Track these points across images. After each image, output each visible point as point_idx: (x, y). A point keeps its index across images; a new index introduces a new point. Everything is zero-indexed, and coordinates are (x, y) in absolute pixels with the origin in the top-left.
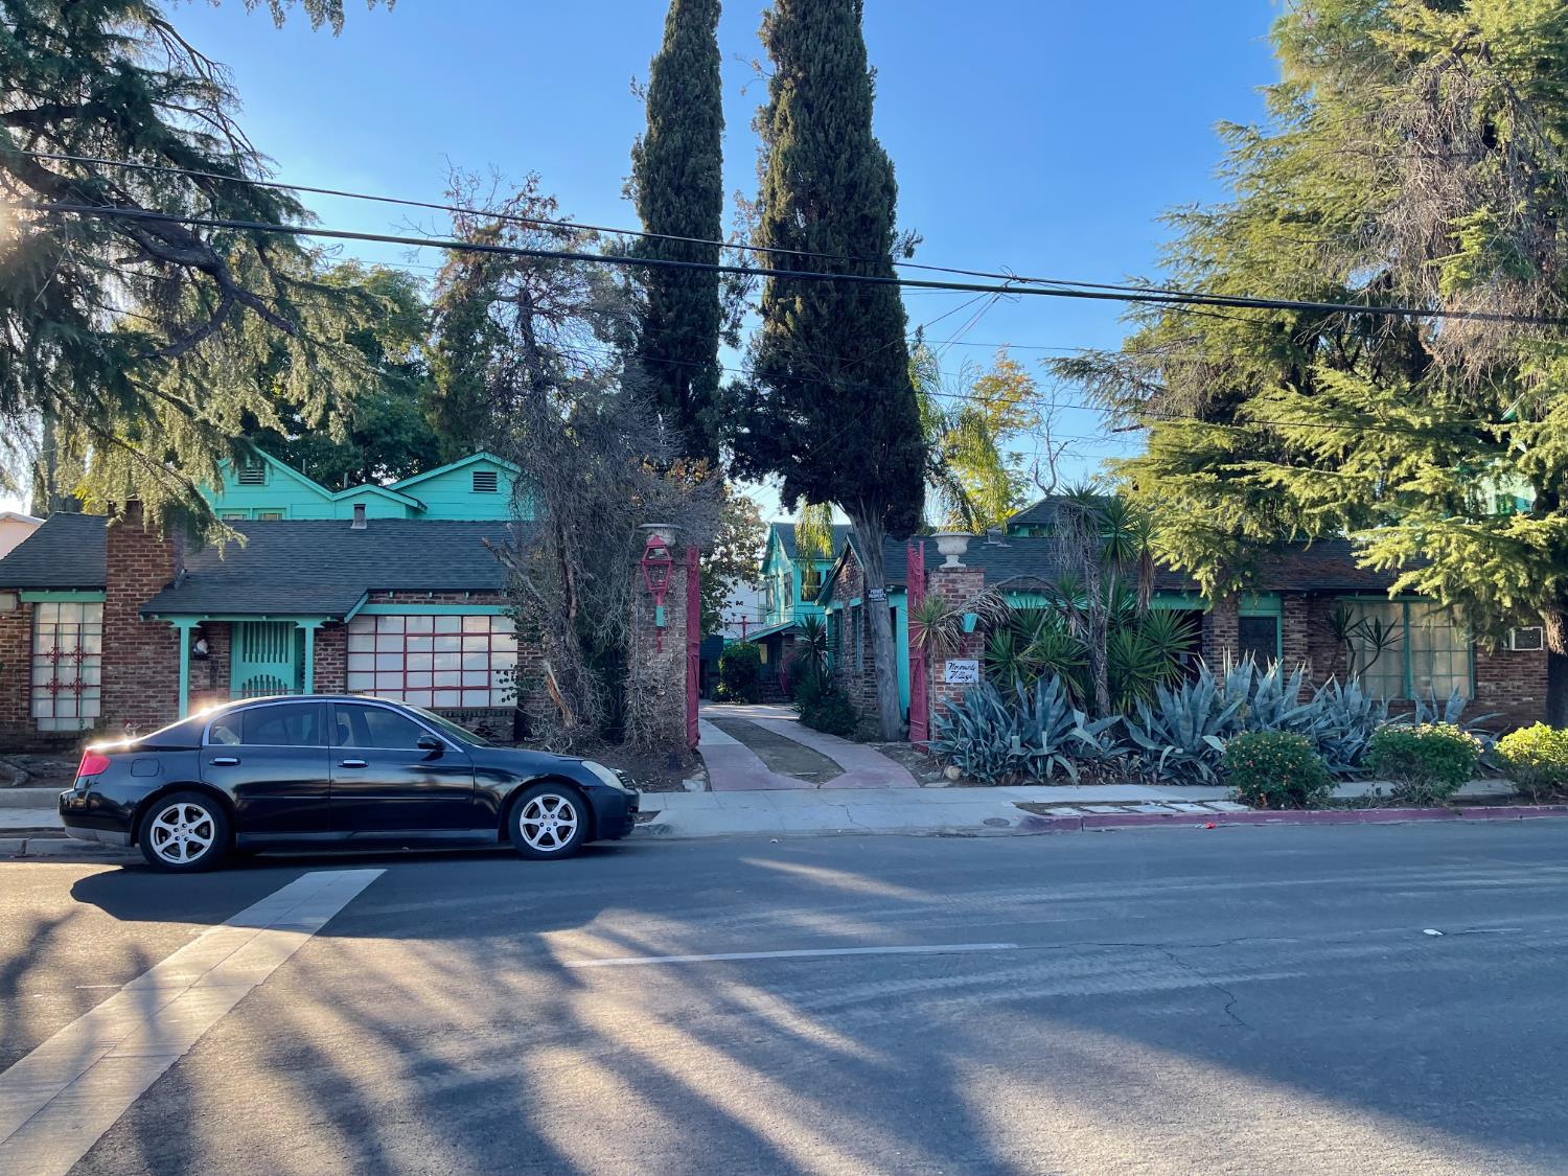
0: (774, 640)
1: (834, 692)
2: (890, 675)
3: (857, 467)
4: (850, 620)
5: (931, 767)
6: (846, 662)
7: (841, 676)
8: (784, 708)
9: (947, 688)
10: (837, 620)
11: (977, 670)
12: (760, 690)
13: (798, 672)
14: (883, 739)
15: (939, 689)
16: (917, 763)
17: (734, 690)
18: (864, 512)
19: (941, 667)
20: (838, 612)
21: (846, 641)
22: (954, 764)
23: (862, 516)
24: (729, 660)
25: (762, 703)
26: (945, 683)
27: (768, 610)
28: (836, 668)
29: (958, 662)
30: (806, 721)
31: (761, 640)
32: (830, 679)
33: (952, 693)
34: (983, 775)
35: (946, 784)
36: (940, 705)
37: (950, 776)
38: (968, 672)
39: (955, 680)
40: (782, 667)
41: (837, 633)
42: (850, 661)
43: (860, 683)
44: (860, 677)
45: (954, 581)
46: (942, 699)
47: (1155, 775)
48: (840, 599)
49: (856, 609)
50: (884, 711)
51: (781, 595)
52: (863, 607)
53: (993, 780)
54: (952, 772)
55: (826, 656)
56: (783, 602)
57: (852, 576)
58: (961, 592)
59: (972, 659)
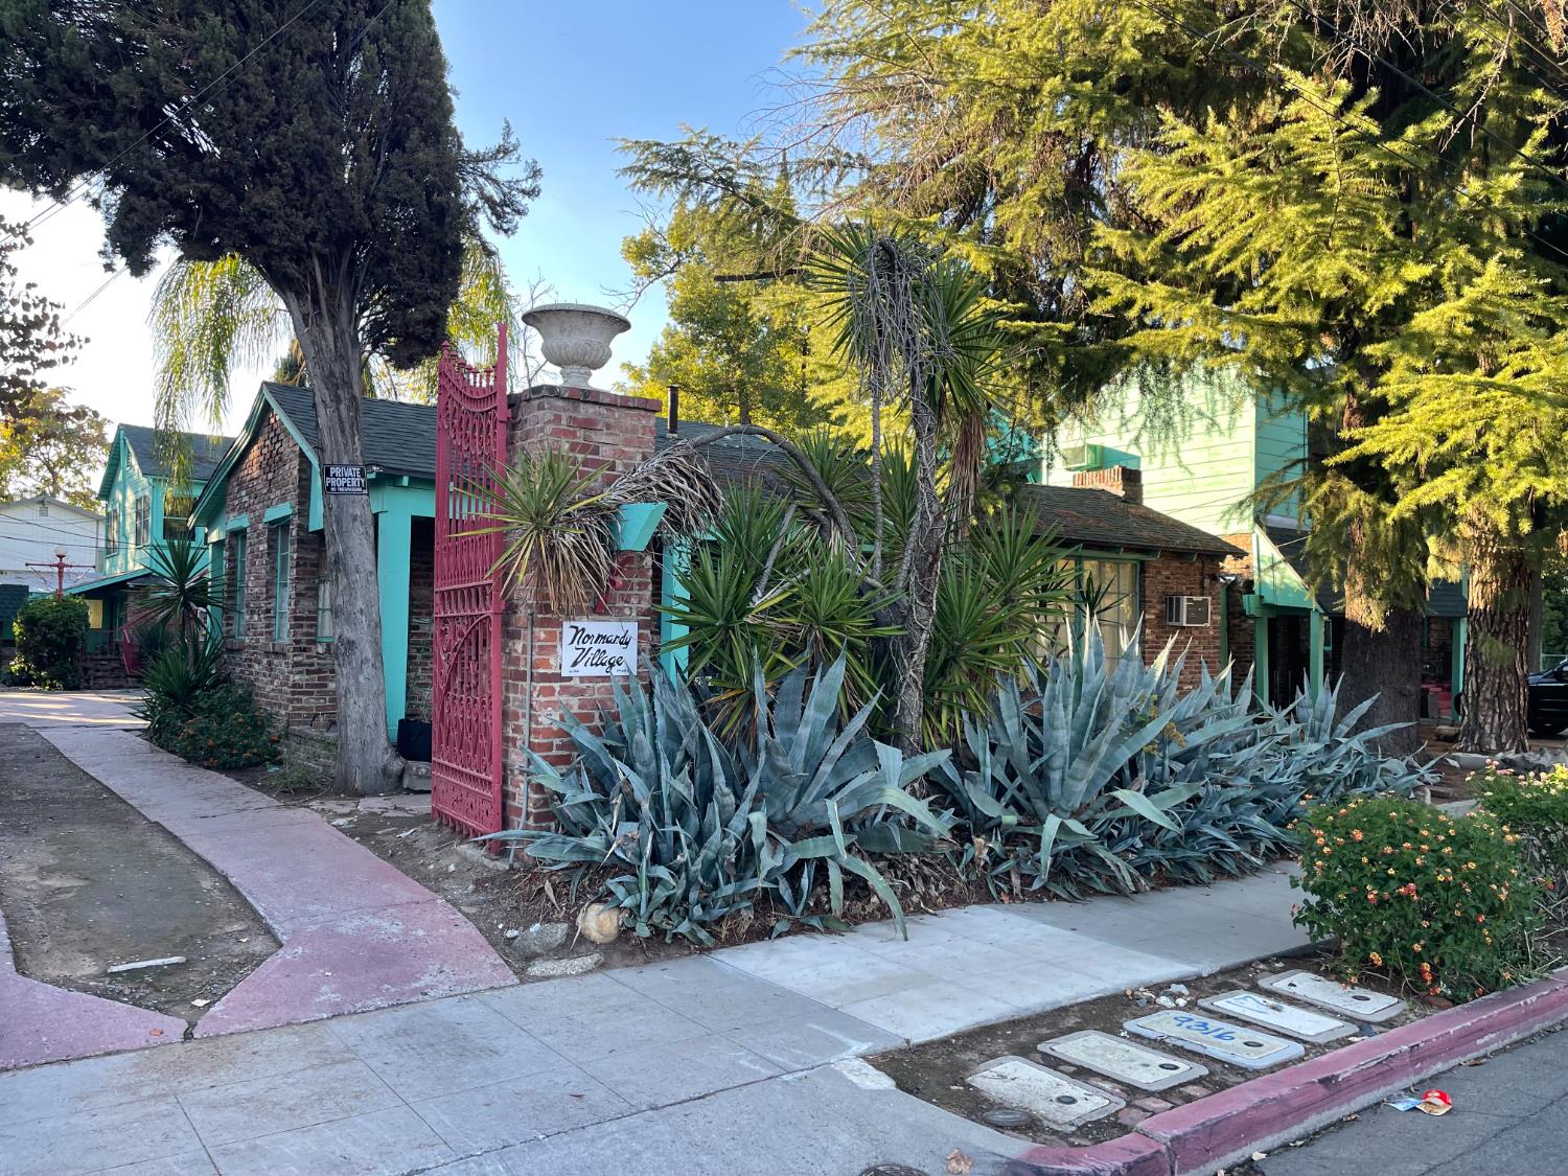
0: (112, 595)
1: (225, 680)
2: (369, 653)
3: (310, 181)
4: (263, 547)
5: (532, 906)
6: (250, 627)
7: (239, 651)
8: (124, 698)
9: (564, 690)
10: (232, 548)
11: (633, 645)
12: (86, 670)
13: (153, 642)
14: (345, 789)
15: (542, 692)
16: (479, 884)
17: (40, 667)
18: (323, 295)
19: (551, 637)
20: (238, 534)
21: (252, 585)
22: (604, 898)
23: (316, 302)
24: (30, 623)
25: (88, 688)
26: (558, 678)
27: (110, 550)
28: (229, 636)
29: (594, 627)
30: (160, 735)
31: (91, 594)
32: (215, 657)
33: (575, 702)
34: (684, 927)
35: (589, 961)
36: (549, 732)
37: (594, 935)
38: (613, 651)
39: (585, 670)
40: (126, 634)
41: (232, 572)
42: (261, 626)
43: (282, 666)
44: (281, 654)
45: (589, 425)
46: (548, 718)
47: (1016, 881)
48: (243, 509)
49: (280, 526)
50: (351, 730)
51: (130, 528)
52: (296, 520)
53: (703, 934)
54: (598, 921)
55: (208, 618)
56: (132, 540)
57: (273, 462)
58: (606, 453)
59: (620, 616)
